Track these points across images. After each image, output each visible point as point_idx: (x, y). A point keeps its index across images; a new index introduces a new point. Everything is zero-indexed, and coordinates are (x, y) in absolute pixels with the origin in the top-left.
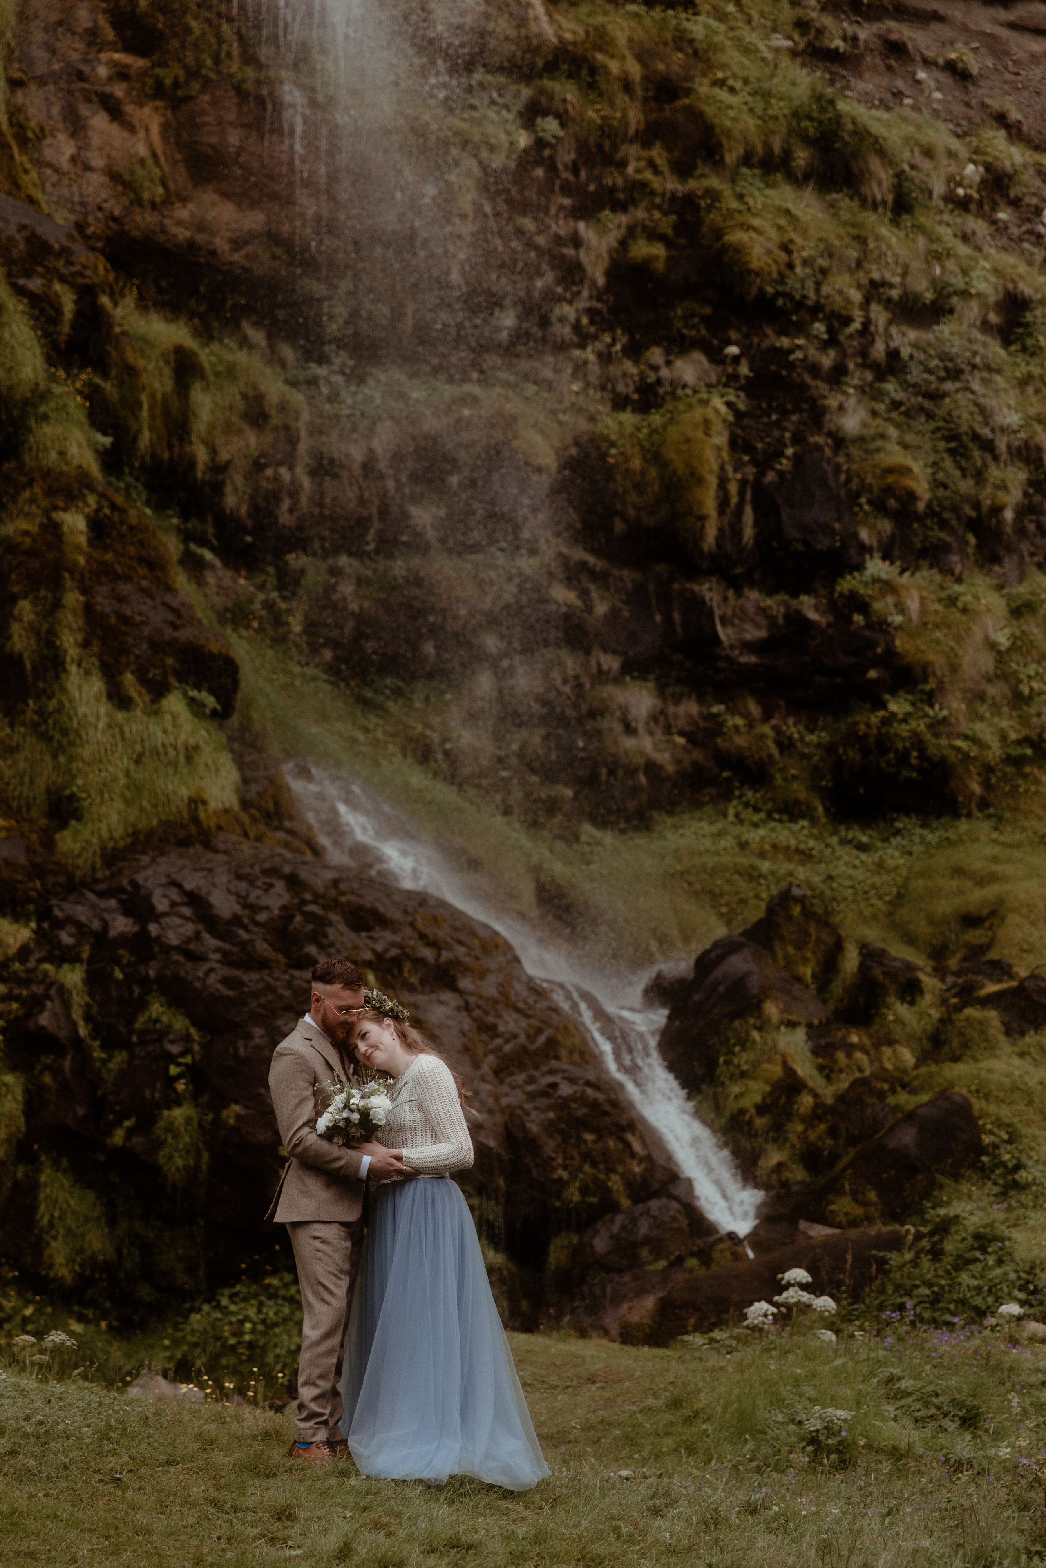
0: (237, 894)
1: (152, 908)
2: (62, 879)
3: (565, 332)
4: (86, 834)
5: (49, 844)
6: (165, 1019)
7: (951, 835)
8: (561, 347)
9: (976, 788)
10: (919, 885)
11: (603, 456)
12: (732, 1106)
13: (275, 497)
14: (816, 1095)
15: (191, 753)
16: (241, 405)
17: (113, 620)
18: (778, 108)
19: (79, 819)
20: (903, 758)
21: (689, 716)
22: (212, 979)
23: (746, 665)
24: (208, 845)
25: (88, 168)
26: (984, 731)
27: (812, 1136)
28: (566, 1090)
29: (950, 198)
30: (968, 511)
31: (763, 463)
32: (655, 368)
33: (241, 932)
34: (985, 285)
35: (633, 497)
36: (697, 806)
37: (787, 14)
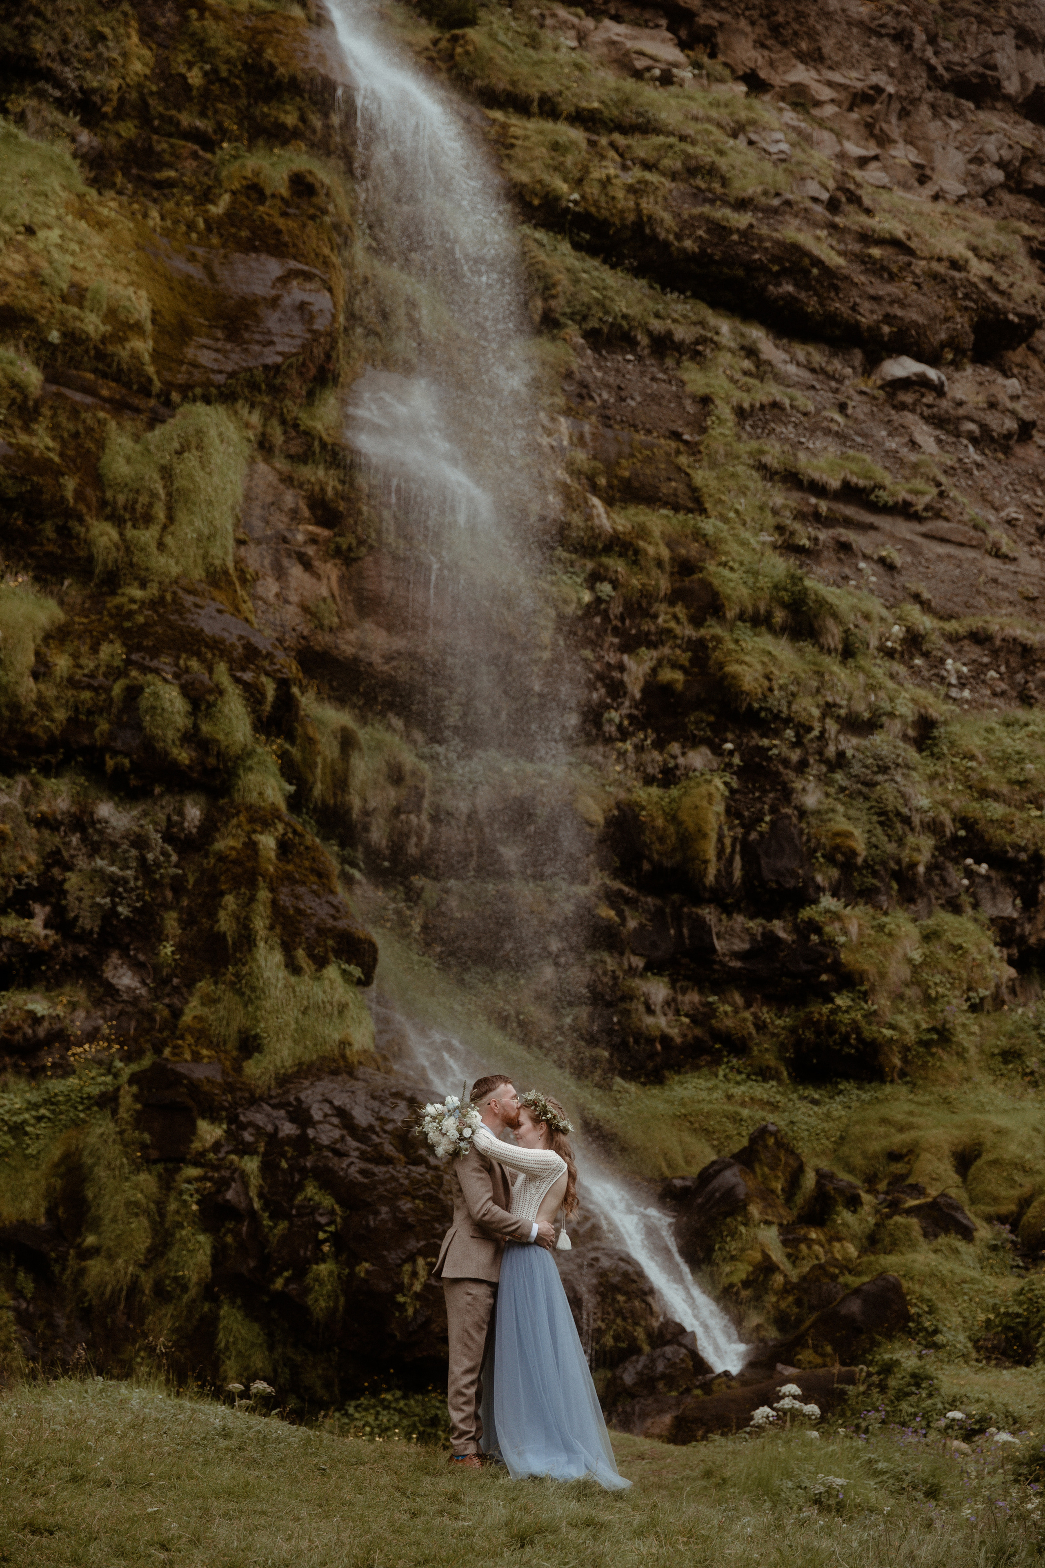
0: (373, 1111)
1: (311, 1117)
2: (247, 1095)
3: (612, 730)
4: (265, 1064)
5: (238, 1069)
6: (316, 1198)
7: (879, 1095)
8: (608, 740)
9: (897, 1061)
10: (857, 1130)
11: (636, 817)
12: (725, 1281)
13: (406, 835)
14: (785, 1276)
15: (343, 1008)
16: (385, 769)
17: (291, 912)
18: (763, 582)
19: (260, 1052)
20: (845, 1038)
21: (692, 1003)
22: (352, 1170)
23: (733, 968)
24: (351, 1074)
25: (287, 602)
26: (903, 1021)
27: (783, 1305)
28: (605, 1263)
29: (881, 649)
30: (892, 865)
31: (748, 827)
32: (675, 757)
33: (374, 1137)
34: (905, 709)
35: (657, 846)
36: (697, 1068)
37: (770, 520)
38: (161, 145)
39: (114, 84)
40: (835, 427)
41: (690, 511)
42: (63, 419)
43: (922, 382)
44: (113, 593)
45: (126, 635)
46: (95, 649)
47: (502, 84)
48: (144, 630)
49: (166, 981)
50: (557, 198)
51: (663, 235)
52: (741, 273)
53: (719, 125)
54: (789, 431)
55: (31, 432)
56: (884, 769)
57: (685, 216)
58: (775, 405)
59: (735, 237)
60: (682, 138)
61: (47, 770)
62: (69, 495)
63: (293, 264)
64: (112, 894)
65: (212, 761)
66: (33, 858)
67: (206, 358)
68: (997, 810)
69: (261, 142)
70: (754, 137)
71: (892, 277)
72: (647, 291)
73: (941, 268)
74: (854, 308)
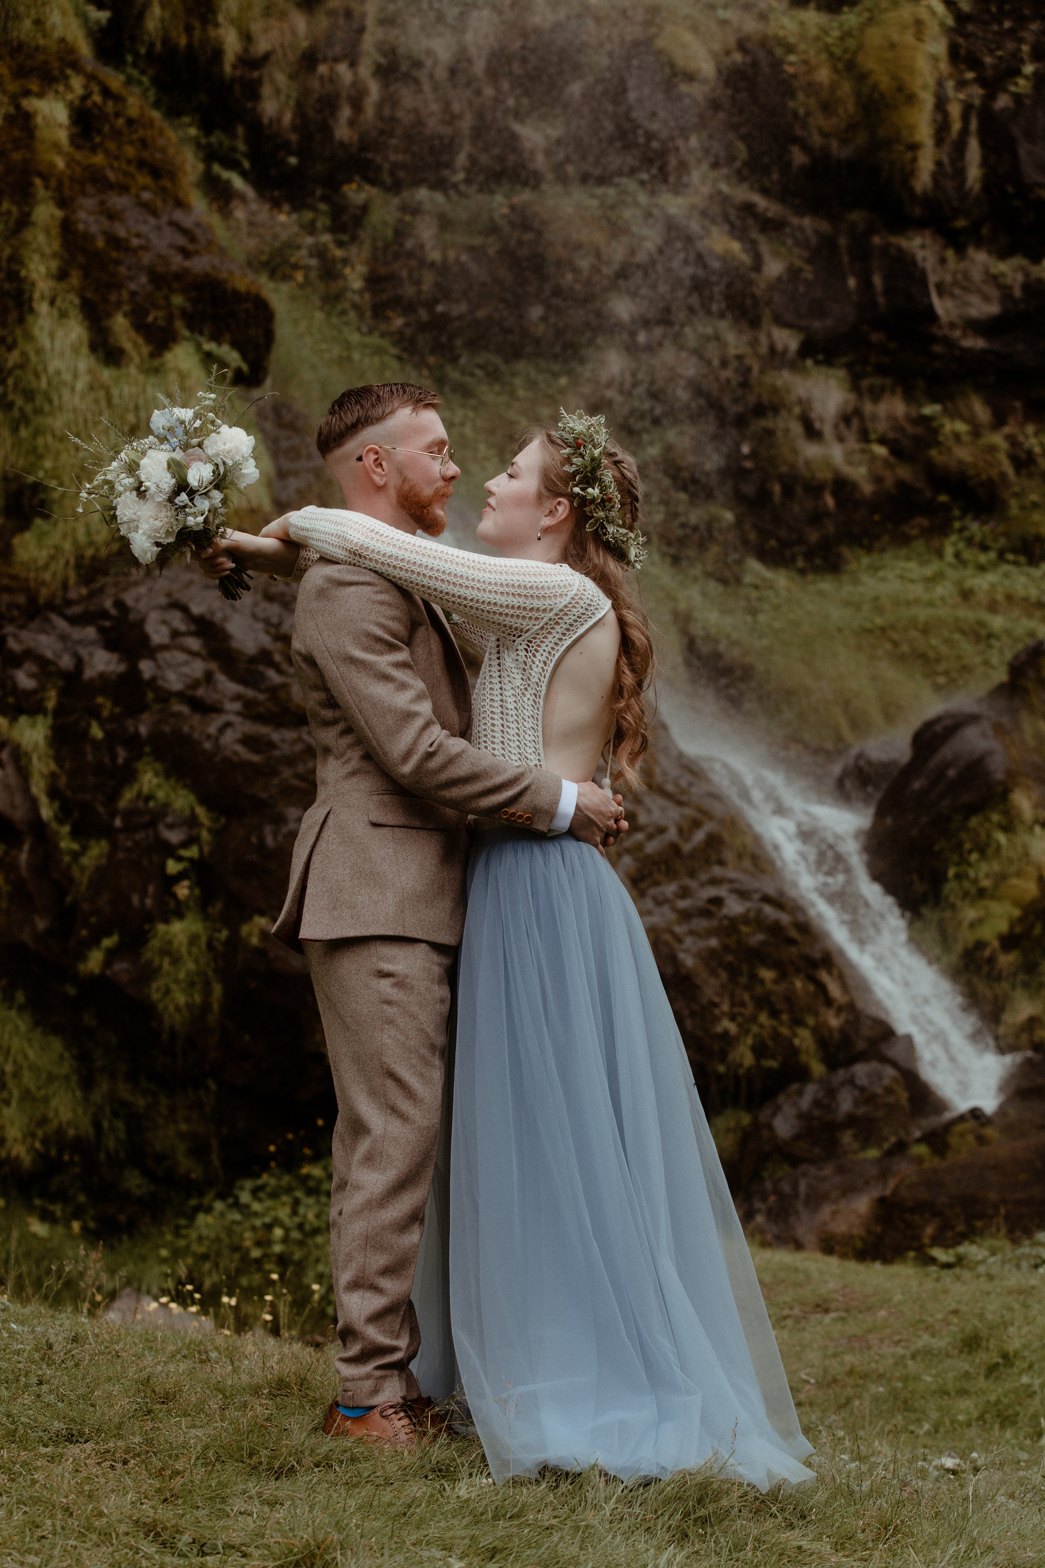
0: (267, 622)
1: (146, 638)
2: (21, 599)
4: (55, 538)
6: (160, 795)
11: (777, 65)
12: (966, 937)
13: (330, 103)
17: (100, 243)
19: (46, 517)
21: (892, 418)
22: (229, 737)
23: (970, 350)
28: (734, 907)
31: (993, 83)
33: (271, 673)
35: (819, 120)
36: (904, 540)
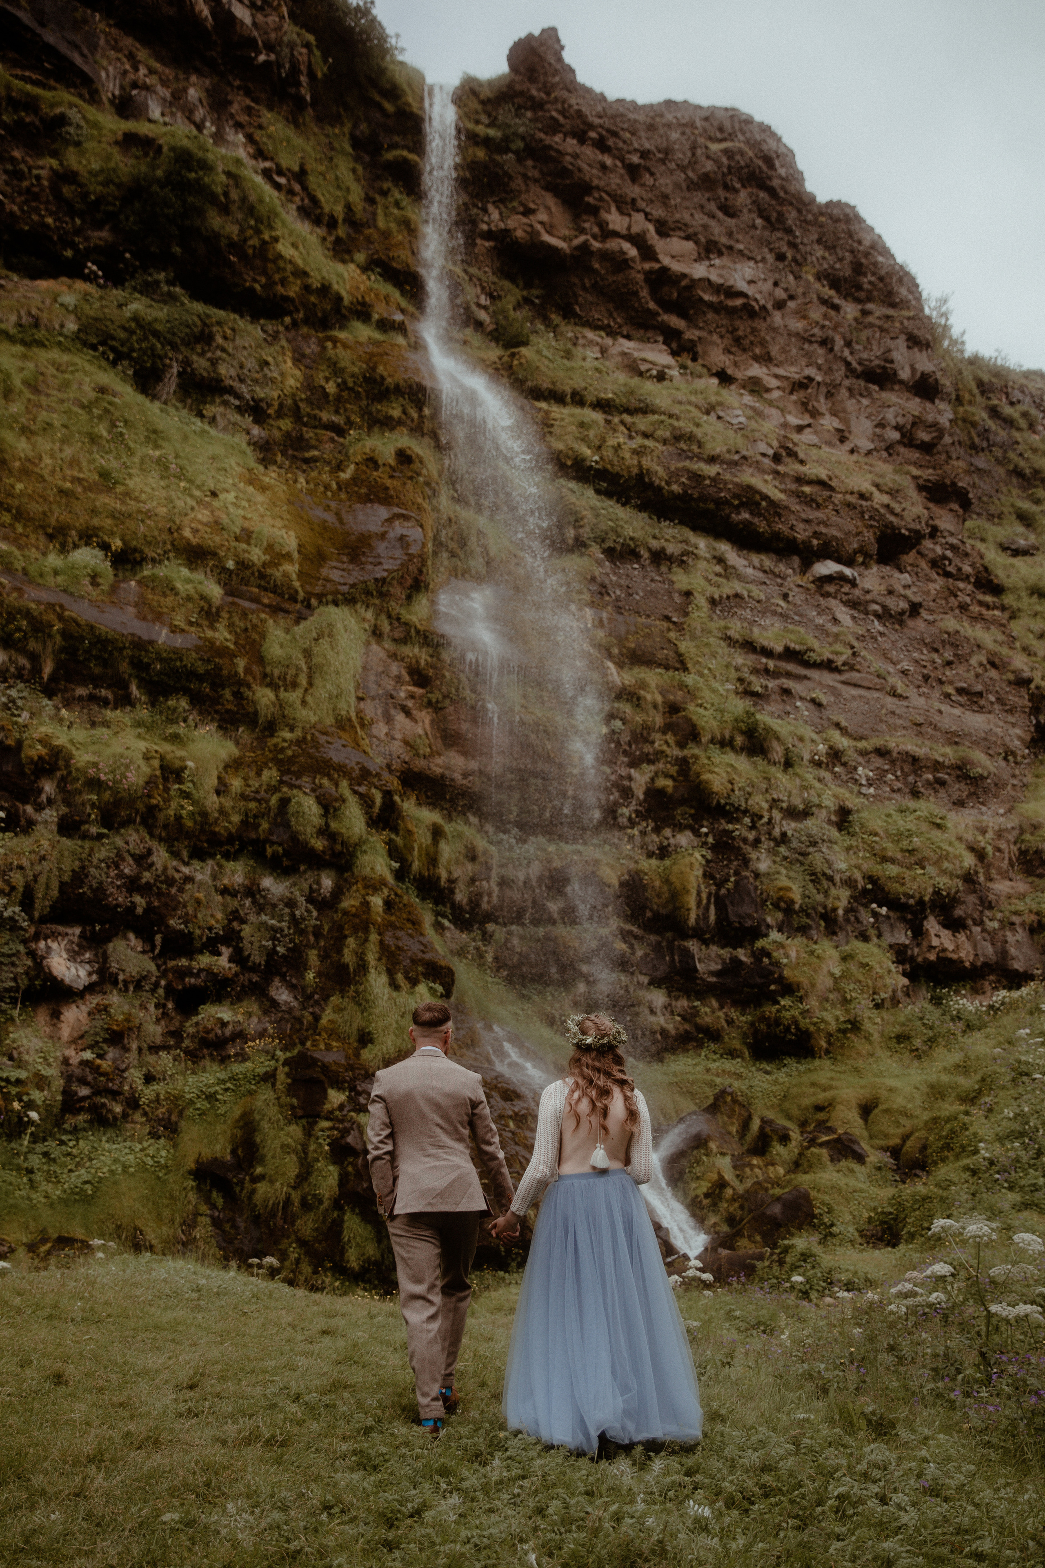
3: (623, 821)
4: (375, 1050)
5: (357, 1055)
7: (811, 1066)
8: (621, 828)
9: (824, 1044)
10: (795, 1091)
11: (641, 880)
13: (480, 895)
14: (734, 1189)
16: (463, 851)
17: (393, 948)
18: (727, 717)
19: (372, 1043)
20: (788, 1029)
21: (683, 1007)
23: (711, 982)
25: (393, 738)
26: (827, 1016)
27: (732, 1210)
29: (812, 761)
30: (821, 909)
31: (719, 885)
32: (668, 839)
34: (829, 802)
35: (656, 900)
36: (686, 1051)
37: (733, 675)
38: (309, 434)
39: (275, 394)
40: (779, 610)
41: (677, 669)
42: (236, 619)
43: (841, 578)
44: (272, 736)
45: (279, 763)
46: (259, 774)
47: (546, 385)
48: (291, 760)
49: (310, 997)
50: (584, 460)
51: (657, 482)
52: (712, 506)
53: (696, 406)
54: (748, 614)
55: (215, 629)
56: (814, 844)
57: (673, 469)
58: (737, 596)
59: (707, 482)
60: (671, 416)
61: (227, 856)
62: (241, 670)
63: (396, 510)
64: (273, 939)
65: (338, 847)
66: (219, 915)
67: (335, 575)
68: (893, 870)
69: (376, 429)
70: (721, 414)
71: (818, 506)
72: (648, 521)
73: (852, 499)
74: (792, 528)
